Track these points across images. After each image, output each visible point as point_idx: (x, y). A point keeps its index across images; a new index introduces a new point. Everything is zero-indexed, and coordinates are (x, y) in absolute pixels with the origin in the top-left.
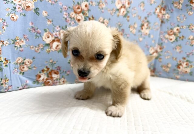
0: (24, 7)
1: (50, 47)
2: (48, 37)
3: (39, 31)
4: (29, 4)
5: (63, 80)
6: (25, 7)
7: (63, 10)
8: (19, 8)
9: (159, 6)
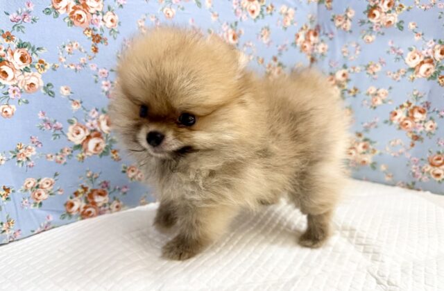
0: (24, 87)
1: (83, 150)
2: (78, 133)
3: (59, 124)
4: (33, 80)
5: (115, 203)
6: (26, 87)
7: (100, 77)
8: (14, 91)
9: (304, 27)
